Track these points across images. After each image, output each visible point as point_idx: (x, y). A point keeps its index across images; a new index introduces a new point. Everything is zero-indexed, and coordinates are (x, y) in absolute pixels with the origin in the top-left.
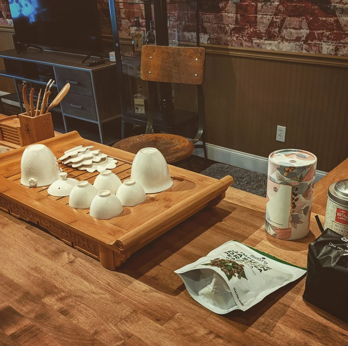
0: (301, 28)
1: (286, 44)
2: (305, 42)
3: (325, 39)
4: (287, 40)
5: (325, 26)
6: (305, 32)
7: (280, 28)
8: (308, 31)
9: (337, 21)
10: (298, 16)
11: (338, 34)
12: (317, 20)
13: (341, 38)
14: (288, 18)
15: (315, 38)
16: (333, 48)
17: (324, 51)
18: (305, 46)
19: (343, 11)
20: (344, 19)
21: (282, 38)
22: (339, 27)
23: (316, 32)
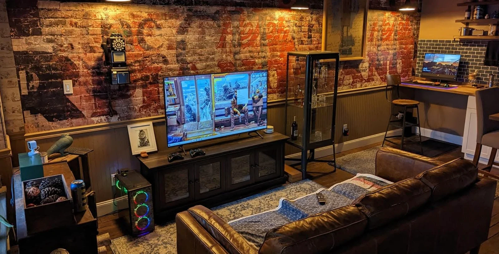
0: (350, 79)
1: (345, 87)
2: (352, 85)
3: (358, 82)
4: (345, 85)
5: (357, 77)
6: (351, 80)
7: (343, 81)
8: (352, 80)
9: (361, 75)
10: (349, 75)
11: (361, 79)
12: (355, 75)
13: (363, 81)
14: (346, 76)
15: (355, 83)
16: (360, 85)
17: (358, 87)
18: (352, 86)
19: (363, 70)
20: (363, 73)
21: (344, 84)
22: (362, 77)
23: (355, 80)
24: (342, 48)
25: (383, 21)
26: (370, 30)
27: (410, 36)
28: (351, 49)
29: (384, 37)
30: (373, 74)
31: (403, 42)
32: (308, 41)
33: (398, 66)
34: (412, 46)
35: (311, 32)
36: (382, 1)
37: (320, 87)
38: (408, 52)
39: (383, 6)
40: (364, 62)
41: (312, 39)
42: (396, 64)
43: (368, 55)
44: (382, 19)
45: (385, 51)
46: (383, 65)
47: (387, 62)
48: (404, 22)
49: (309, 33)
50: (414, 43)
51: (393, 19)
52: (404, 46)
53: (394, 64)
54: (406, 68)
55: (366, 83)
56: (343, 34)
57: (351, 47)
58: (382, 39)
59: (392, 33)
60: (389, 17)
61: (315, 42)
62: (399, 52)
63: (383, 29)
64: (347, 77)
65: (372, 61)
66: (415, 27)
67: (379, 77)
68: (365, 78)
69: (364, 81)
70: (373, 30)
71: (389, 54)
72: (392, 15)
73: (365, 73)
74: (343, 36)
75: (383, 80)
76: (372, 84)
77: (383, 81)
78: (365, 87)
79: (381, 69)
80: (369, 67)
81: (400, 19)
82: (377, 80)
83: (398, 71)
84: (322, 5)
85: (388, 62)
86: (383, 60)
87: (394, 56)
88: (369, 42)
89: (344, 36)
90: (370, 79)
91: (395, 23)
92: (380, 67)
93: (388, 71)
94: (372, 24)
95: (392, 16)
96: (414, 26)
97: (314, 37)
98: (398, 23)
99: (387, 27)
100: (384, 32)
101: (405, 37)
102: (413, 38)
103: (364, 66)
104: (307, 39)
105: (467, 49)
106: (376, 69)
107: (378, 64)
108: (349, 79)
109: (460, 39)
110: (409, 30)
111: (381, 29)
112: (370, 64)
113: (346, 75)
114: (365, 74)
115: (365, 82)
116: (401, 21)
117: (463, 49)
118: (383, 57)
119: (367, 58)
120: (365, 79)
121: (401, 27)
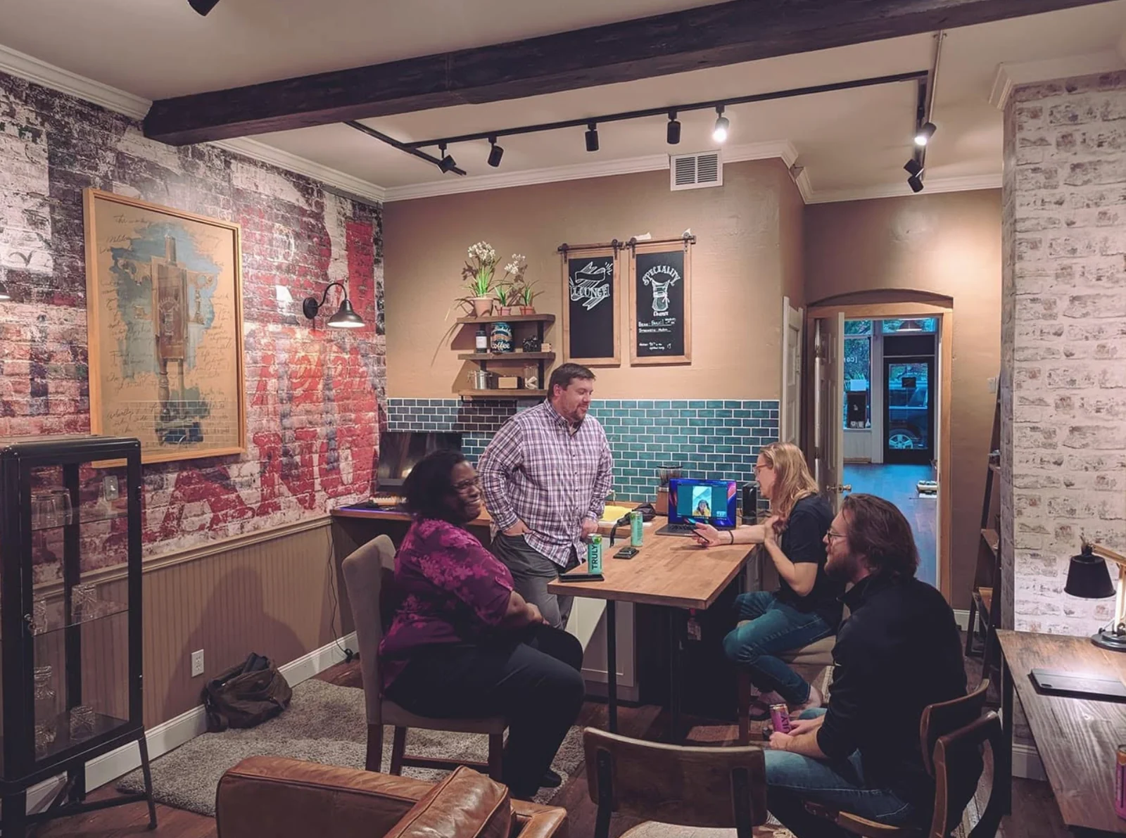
0: (203, 513)
1: (189, 537)
2: (210, 528)
3: (230, 519)
4: (189, 532)
5: (228, 504)
6: (209, 516)
7: (179, 519)
8: (212, 515)
9: (238, 497)
10: (199, 500)
11: (242, 509)
12: (219, 500)
13: (244, 513)
14: (188, 505)
15: (219, 521)
16: (239, 526)
17: (231, 533)
18: (211, 533)
19: (242, 485)
20: (244, 493)
21: (183, 531)
22: (241, 503)
23: (220, 514)
24: (164, 425)
25: (289, 351)
26: (253, 374)
27: (366, 392)
28: (196, 425)
29: (299, 392)
30: (276, 491)
31: (349, 404)
32: (31, 406)
33: (342, 465)
34: (371, 414)
35: (43, 377)
36: (283, 301)
37: (95, 549)
38: (363, 429)
39: (284, 314)
40: (244, 462)
41: (51, 397)
42: (337, 460)
43: (255, 441)
44: (288, 347)
45: (302, 428)
46: (302, 466)
47: (311, 458)
48: (347, 356)
49: (38, 380)
50: (376, 407)
51: (317, 347)
52: (353, 416)
53: (332, 460)
54: (364, 470)
55: (256, 518)
56: (167, 383)
57: (197, 419)
58: (291, 399)
59: (318, 383)
60: (305, 343)
61: (61, 409)
62: (341, 431)
63: (293, 372)
64: (195, 507)
65: (268, 456)
66: (375, 368)
67: (293, 499)
68: (253, 506)
69: (250, 513)
70: (264, 373)
71: (314, 436)
72: (312, 337)
73: (250, 491)
74: (167, 389)
75: (307, 505)
76: (276, 521)
77: (305, 508)
78: (255, 529)
79: (298, 478)
80: (262, 473)
81: (335, 348)
82: (289, 507)
83: (344, 478)
84: (80, 294)
85: (316, 457)
86: (301, 453)
87: (330, 439)
88: (255, 407)
89: (170, 387)
90: (269, 505)
91: (322, 357)
92: (294, 472)
93: (317, 482)
94: (259, 359)
95: (312, 341)
96: (371, 367)
97: (57, 392)
98: (332, 358)
99: (303, 366)
100: (294, 381)
101: (354, 392)
102: (374, 396)
103: (244, 472)
104: (28, 398)
105: (489, 419)
106: (284, 477)
107: (287, 465)
108: (198, 513)
109: (472, 397)
110: (361, 377)
111: (286, 372)
112: (263, 465)
113: (189, 502)
114: (251, 495)
115: (253, 516)
116: (337, 352)
117: (482, 419)
118: (299, 446)
119: (252, 450)
120: (251, 509)
121: (340, 367)
